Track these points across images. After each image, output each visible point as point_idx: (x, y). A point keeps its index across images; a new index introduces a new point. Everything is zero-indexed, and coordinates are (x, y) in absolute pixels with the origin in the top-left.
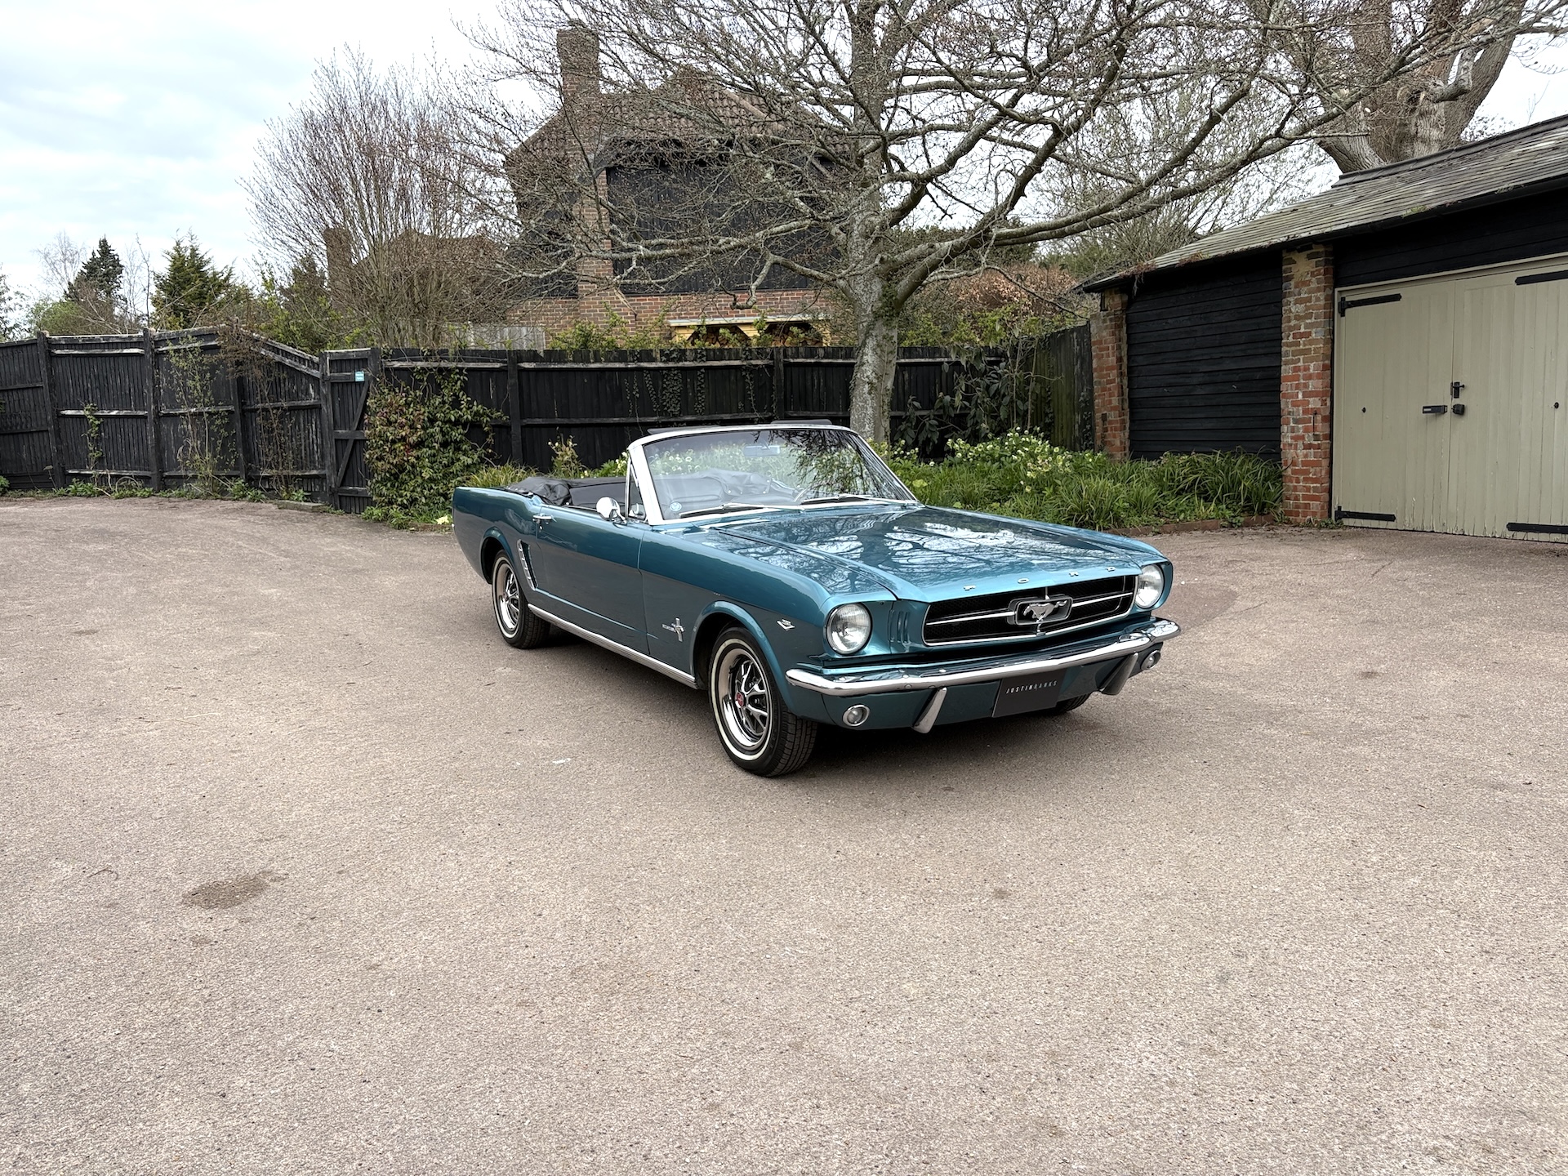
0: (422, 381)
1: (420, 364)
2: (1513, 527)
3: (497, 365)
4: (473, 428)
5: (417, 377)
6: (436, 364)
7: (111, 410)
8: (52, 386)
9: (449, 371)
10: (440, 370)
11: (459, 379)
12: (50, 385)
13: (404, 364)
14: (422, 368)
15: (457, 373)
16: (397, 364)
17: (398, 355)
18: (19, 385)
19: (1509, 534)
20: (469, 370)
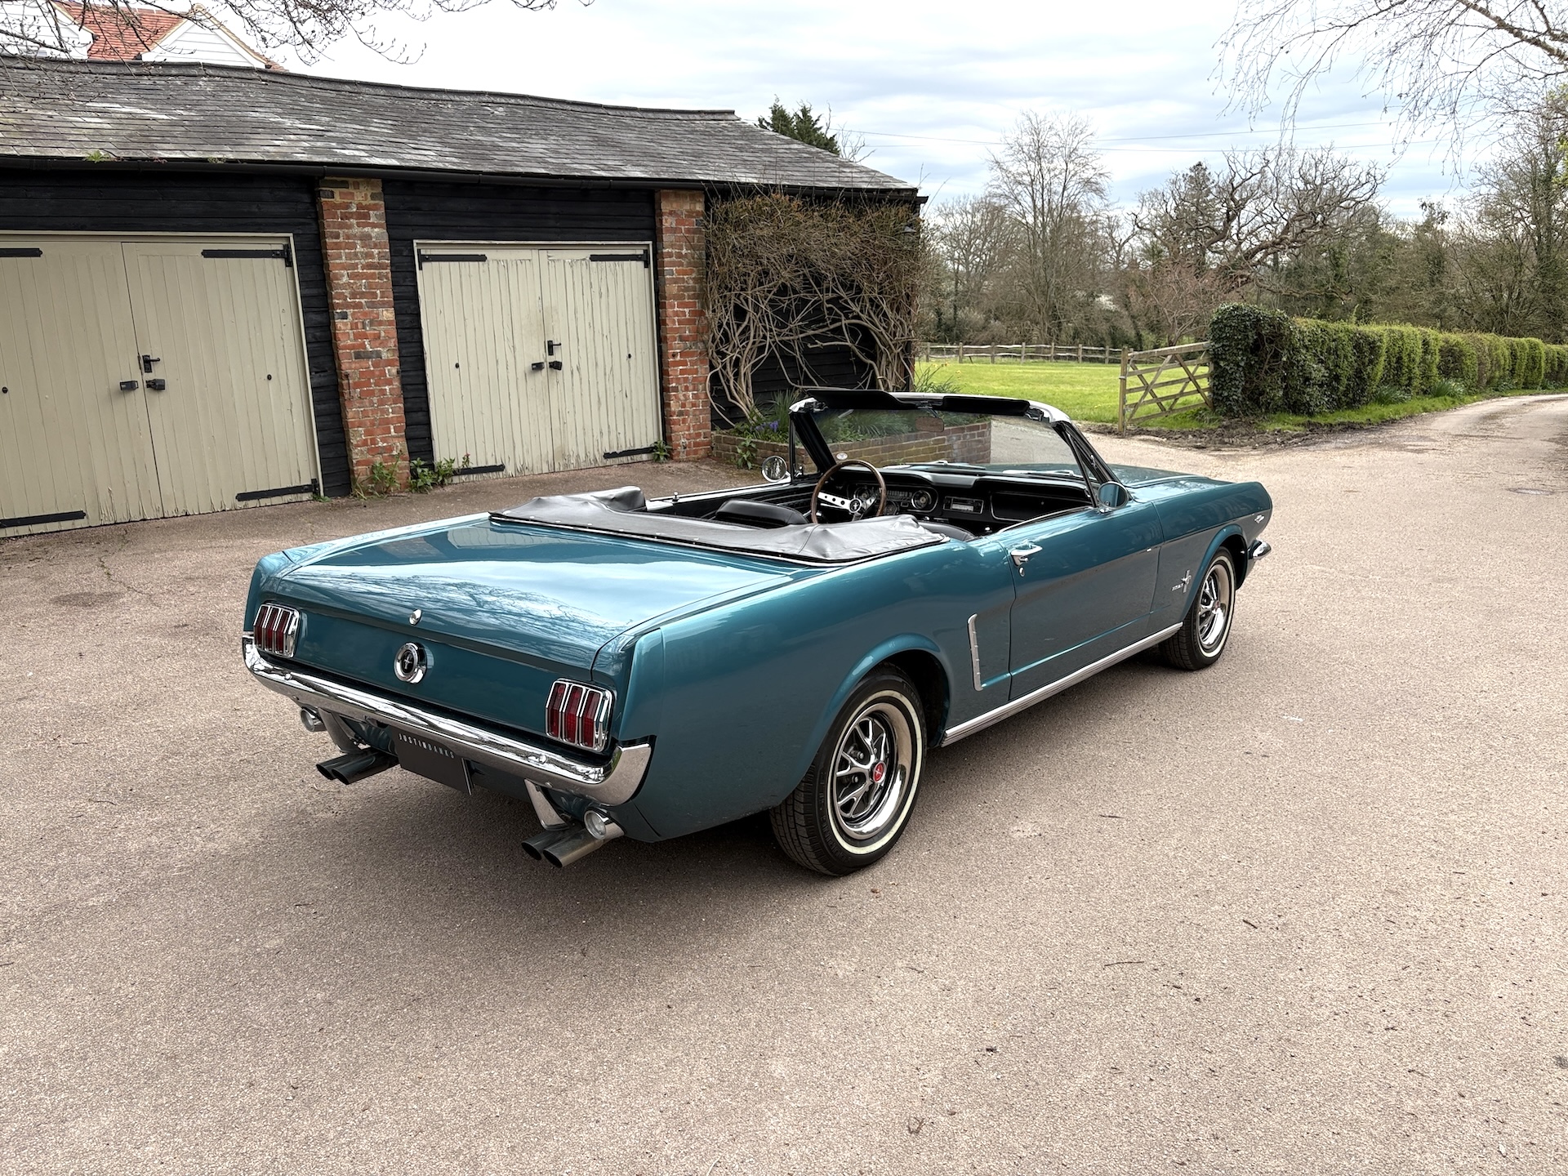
2: (242, 497)
19: (241, 504)
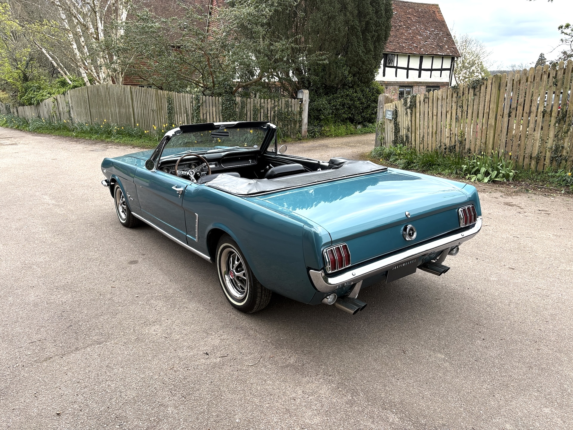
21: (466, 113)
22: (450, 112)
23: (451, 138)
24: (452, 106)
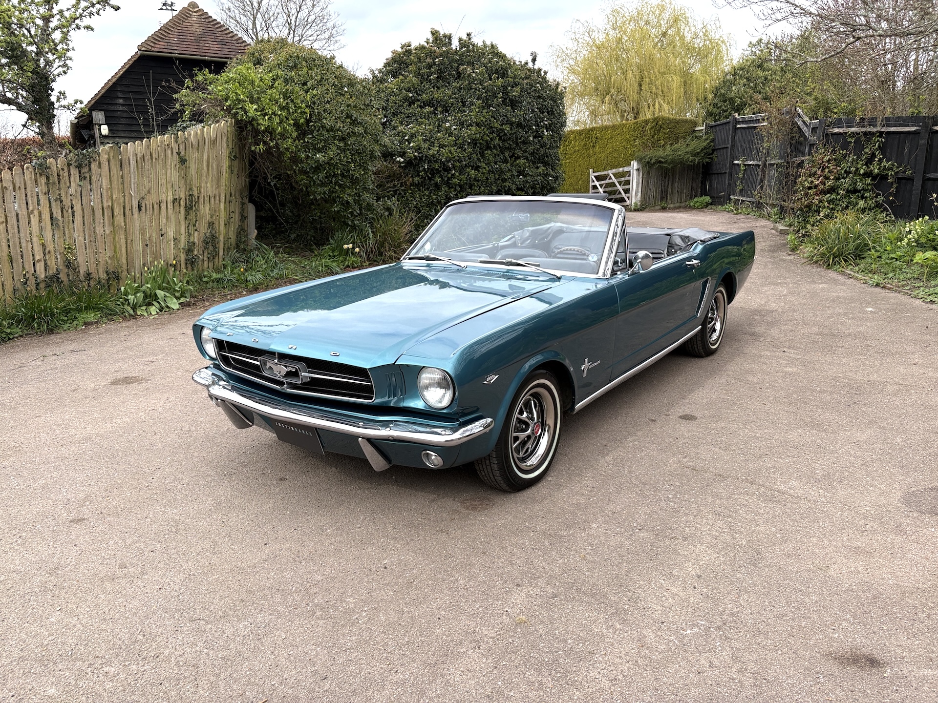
0: (851, 142)
1: (853, 130)
3: (913, 129)
4: (880, 179)
5: (849, 140)
6: (864, 130)
7: (751, 161)
8: (733, 146)
9: (872, 134)
10: (865, 134)
11: (878, 141)
12: (732, 146)
13: (841, 130)
14: (852, 133)
15: (878, 137)
16: (836, 130)
17: (838, 123)
18: (723, 146)
20: (888, 133)
21: (70, 210)
22: (36, 213)
23: (45, 261)
24: (38, 200)
